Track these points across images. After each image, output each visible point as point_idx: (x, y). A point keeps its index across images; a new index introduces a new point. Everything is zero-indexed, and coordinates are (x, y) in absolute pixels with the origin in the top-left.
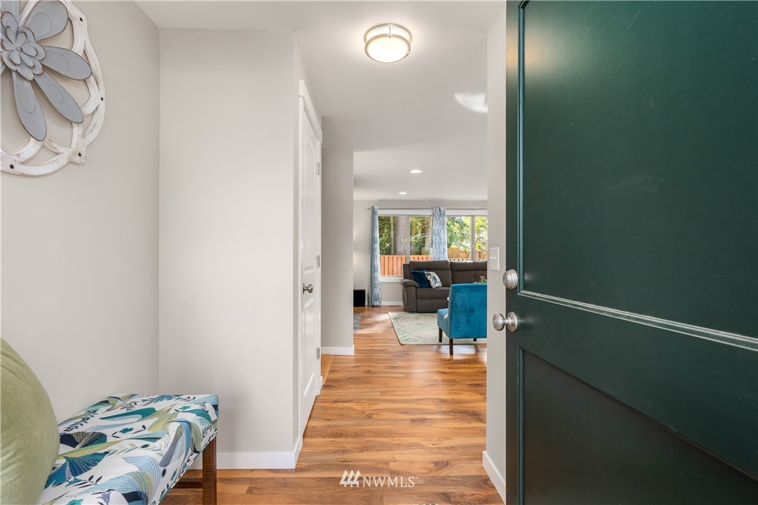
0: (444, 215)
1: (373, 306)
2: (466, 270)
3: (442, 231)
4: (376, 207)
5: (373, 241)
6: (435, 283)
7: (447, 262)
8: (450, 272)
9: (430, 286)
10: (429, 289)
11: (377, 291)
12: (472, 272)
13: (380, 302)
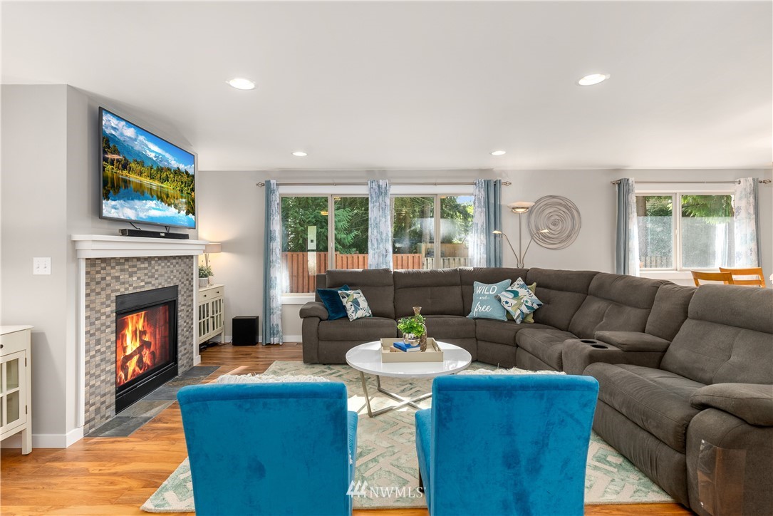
0: (386, 194)
1: (269, 345)
2: (418, 287)
3: (384, 220)
4: (273, 182)
5: (268, 237)
6: (356, 310)
7: (387, 271)
8: (392, 288)
9: (346, 317)
10: (343, 322)
11: (275, 320)
12: (429, 289)
13: (281, 337)
